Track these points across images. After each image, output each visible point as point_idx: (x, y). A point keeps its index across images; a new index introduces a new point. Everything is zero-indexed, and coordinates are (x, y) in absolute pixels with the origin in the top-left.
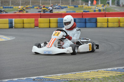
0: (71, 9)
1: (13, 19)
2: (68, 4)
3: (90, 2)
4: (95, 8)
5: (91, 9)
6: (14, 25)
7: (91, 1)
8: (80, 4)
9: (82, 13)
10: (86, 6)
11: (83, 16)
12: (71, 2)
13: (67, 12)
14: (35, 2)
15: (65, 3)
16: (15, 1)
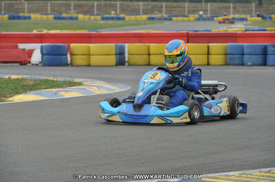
0: (255, 23)
1: (126, 45)
2: (250, 12)
6: (128, 58)
12: (255, 8)
13: (246, 31)
14: (175, 7)
15: (241, 9)
16: (130, 3)
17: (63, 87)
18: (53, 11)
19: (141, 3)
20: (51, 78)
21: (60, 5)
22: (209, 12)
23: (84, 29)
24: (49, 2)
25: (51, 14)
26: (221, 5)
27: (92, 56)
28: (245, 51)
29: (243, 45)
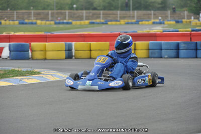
0: (170, 25)
1: (73, 43)
2: (166, 17)
6: (75, 53)
8: (186, 17)
9: (191, 34)
10: (196, 21)
11: (192, 39)
12: (171, 14)
13: (163, 32)
14: (110, 14)
16: (75, 11)
17: (25, 75)
18: (18, 18)
19: (84, 12)
20: (17, 69)
21: (23, 14)
22: (136, 18)
23: (41, 31)
24: (15, 12)
25: (16, 20)
26: (144, 12)
27: (47, 52)
28: (163, 48)
29: (161, 43)
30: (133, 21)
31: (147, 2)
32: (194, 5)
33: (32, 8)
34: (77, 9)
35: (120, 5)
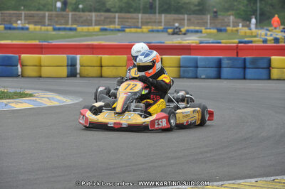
0: (209, 35)
1: (78, 56)
2: (204, 24)
3: (253, 21)
4: (266, 35)
5: (255, 36)
6: (80, 70)
7: (256, 19)
8: (231, 24)
9: (237, 46)
10: (246, 29)
11: (239, 53)
12: (210, 20)
13: (201, 43)
14: (128, 18)
15: (196, 21)
16: (82, 14)
17: (13, 98)
18: (3, 21)
19: (94, 14)
20: (2, 90)
21: (10, 15)
22: (163, 24)
23: (35, 39)
25: (1, 24)
26: (176, 16)
27: (43, 68)
28: (199, 64)
29: (197, 58)
30: (160, 28)
31: (179, 3)
32: (243, 8)
33: (22, 8)
34: (83, 10)
35: (141, 6)
